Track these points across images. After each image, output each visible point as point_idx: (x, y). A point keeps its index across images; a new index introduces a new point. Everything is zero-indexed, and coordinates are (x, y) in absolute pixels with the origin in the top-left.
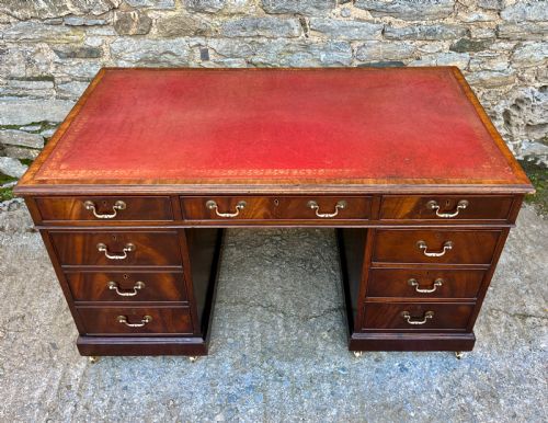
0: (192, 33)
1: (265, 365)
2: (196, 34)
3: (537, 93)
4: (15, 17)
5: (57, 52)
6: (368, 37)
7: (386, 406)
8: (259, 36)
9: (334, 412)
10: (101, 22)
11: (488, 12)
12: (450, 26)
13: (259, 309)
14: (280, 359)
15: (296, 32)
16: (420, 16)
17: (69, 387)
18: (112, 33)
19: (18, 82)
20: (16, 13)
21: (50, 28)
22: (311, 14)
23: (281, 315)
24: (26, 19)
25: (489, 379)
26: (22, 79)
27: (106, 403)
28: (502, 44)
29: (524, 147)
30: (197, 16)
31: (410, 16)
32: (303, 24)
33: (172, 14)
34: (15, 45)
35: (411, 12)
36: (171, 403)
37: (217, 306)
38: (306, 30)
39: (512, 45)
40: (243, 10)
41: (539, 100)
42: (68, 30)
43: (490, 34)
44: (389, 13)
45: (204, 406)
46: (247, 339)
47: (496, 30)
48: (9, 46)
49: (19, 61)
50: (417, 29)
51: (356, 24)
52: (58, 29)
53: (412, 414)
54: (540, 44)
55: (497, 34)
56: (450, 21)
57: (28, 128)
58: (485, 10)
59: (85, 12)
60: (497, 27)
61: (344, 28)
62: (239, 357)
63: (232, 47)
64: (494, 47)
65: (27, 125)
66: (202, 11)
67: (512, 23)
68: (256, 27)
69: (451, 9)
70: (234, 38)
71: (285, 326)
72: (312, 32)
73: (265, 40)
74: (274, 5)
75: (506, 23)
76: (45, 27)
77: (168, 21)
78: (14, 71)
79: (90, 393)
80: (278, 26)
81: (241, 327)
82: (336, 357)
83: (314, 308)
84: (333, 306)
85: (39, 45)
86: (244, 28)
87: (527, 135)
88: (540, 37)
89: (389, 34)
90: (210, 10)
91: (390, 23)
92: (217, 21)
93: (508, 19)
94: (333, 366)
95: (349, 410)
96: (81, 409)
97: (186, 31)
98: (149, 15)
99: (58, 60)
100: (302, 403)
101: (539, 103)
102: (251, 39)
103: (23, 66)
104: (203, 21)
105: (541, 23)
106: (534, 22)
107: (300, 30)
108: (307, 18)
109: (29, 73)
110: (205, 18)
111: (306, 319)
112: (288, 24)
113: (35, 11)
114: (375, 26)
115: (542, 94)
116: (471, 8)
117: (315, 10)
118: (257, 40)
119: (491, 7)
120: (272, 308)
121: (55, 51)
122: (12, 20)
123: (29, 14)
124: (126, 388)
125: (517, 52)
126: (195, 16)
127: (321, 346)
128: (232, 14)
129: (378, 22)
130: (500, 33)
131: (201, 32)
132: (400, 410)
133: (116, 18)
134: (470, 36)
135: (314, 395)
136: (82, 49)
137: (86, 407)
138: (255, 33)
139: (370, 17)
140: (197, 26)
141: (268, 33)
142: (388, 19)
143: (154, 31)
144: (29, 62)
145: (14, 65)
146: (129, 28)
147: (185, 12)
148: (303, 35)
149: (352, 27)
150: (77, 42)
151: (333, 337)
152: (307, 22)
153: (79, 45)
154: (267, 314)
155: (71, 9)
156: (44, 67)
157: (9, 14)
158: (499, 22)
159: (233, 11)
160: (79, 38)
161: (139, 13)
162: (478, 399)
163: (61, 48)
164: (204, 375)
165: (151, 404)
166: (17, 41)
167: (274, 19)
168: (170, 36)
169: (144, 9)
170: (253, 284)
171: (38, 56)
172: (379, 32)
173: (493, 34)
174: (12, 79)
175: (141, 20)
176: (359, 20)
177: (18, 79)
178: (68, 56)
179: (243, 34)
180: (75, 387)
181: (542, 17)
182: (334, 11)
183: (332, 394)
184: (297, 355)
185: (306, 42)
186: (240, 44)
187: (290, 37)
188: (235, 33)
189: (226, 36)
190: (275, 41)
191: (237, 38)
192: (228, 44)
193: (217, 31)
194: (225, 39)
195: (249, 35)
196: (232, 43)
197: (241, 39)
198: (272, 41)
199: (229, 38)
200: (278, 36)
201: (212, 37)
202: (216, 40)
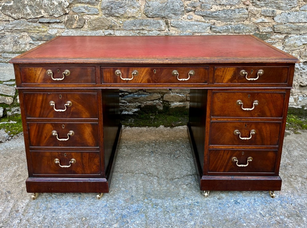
0: (106, 28)
1: (146, 201)
2: (108, 29)
3: (302, 66)
4: (13, 18)
5: (32, 37)
6: (203, 31)
7: (227, 221)
8: (143, 29)
9: (192, 223)
10: (58, 21)
11: (267, 18)
12: (247, 25)
13: (142, 175)
14: (155, 198)
15: (163, 28)
16: (231, 20)
17: (17, 211)
18: (63, 27)
19: (7, 54)
20: (13, 15)
21: (30, 24)
22: (171, 18)
23: (156, 178)
24: (19, 19)
25: (294, 208)
26: (10, 53)
27: (41, 219)
28: (278, 36)
29: (300, 100)
30: (110, 18)
31: (225, 19)
32: (167, 24)
33: (97, 16)
34: (10, 33)
35: (225, 17)
36: (84, 218)
37: (115, 174)
38: (169, 27)
39: (283, 36)
40: (134, 15)
41: (304, 69)
42: (40, 25)
43: (270, 30)
44: (213, 17)
45: (106, 220)
46: (134, 189)
47: (273, 28)
48: (7, 33)
49: (10, 42)
50: (229, 27)
51: (196, 23)
52: (34, 24)
53: (245, 224)
54: (298, 36)
55: (274, 30)
56: (247, 22)
57: (8, 83)
58: (265, 17)
59: (51, 16)
60: (273, 26)
61: (190, 26)
62: (129, 197)
64: (273, 37)
65: (7, 81)
66: (112, 15)
67: (281, 24)
68: (141, 24)
69: (247, 16)
70: (130, 30)
71: (159, 183)
72: (172, 28)
73: (146, 32)
74: (151, 12)
75: (278, 24)
76: (28, 23)
77: (94, 20)
78: (7, 48)
79: (31, 214)
80: (154, 24)
81: (130, 183)
82: (193, 197)
83: (177, 174)
84: (189, 173)
85: (23, 34)
86: (135, 25)
87: (301, 92)
88: (298, 32)
89: (214, 29)
90: (117, 15)
91: (214, 24)
92: (120, 21)
93: (279, 22)
94: (190, 201)
95: (202, 222)
96: (24, 222)
97: (104, 26)
98: (84, 18)
99: (32, 42)
100: (170, 219)
101: (304, 71)
102: (138, 31)
103: (12, 45)
104: (113, 21)
105: (298, 24)
106: (293, 23)
107: (165, 27)
108: (169, 20)
109: (14, 49)
110: (114, 19)
111: (172, 179)
112: (159, 23)
113: (24, 14)
114: (206, 24)
115: (305, 66)
116: (258, 15)
117: (173, 15)
118: (142, 32)
119: (268, 15)
120: (150, 174)
121: (30, 37)
122: (11, 19)
123: (21, 16)
124: (55, 211)
125: (287, 40)
126: (109, 18)
127: (182, 192)
128: (129, 17)
129: (208, 23)
130: (275, 29)
131: (111, 27)
132: (236, 223)
133: (66, 19)
134: (259, 31)
135: (179, 215)
136: (46, 36)
137: (28, 220)
138: (141, 28)
139: (203, 20)
140: (110, 23)
141: (148, 28)
142: (213, 21)
143: (86, 26)
144: (16, 43)
145: (7, 44)
146: (72, 24)
147: (104, 16)
148: (167, 29)
149: (194, 25)
150: (44, 32)
151: (190, 187)
152: (169, 23)
153: (44, 34)
154: (147, 177)
155: (43, 14)
156: (23, 46)
157: (10, 16)
158: (274, 24)
159: (129, 15)
160: (45, 29)
161: (79, 16)
162: (288, 217)
163: (34, 36)
164: (106, 205)
165: (70, 219)
166: (12, 31)
167: (151, 20)
168: (95, 29)
169: (82, 14)
170: (138, 164)
171: (21, 39)
172: (209, 28)
173: (272, 30)
174: (5, 52)
175: (80, 20)
176: (197, 21)
177: (8, 53)
178: (38, 40)
179: (134, 28)
180: (21, 211)
181: (297, 20)
182: (183, 16)
183: (191, 214)
184: (166, 196)
185: (169, 33)
186: (132, 34)
187: (160, 30)
188: (129, 27)
189: (125, 29)
190: (152, 32)
191: (131, 31)
192: (126, 34)
193: (120, 27)
194: (124, 31)
195: (137, 29)
196: (128, 33)
197: (134, 31)
198: (150, 32)
199: (127, 30)
200: (153, 29)
201: (117, 30)
202: (119, 31)
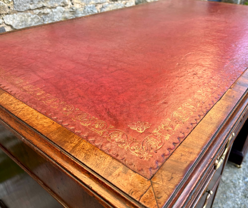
8: (43, 7)
15: (67, 1)
63: (26, 21)
70: (26, 11)
73: (48, 11)
94: (240, 181)
102: (38, 11)
118: (42, 11)
138: (40, 5)
141: (49, 4)
148: (70, 3)
179: (32, 7)
185: (74, 8)
186: (32, 17)
187: (64, 5)
188: (25, 6)
189: (19, 10)
190: (56, 10)
191: (28, 11)
192: (21, 18)
193: (9, 7)
194: (18, 14)
195: (36, 7)
196: (25, 16)
197: (31, 11)
198: (53, 10)
199: (22, 12)
200: (57, 5)
201: (7, 14)
202: (11, 16)
